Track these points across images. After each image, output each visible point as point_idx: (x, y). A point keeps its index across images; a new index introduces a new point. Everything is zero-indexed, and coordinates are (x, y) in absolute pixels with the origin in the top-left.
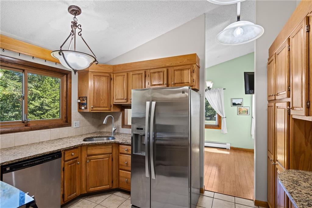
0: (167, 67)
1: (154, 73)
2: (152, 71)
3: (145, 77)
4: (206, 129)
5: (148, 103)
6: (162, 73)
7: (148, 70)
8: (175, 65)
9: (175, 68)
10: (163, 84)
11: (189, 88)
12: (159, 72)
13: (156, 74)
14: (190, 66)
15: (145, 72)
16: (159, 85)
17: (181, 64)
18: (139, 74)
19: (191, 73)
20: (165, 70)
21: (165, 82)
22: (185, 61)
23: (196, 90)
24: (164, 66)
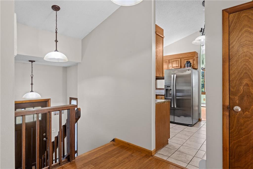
0: (181, 58)
1: (174, 61)
2: (173, 60)
3: (169, 63)
4: (202, 95)
5: (172, 76)
6: (178, 61)
7: (171, 60)
8: (184, 57)
9: (185, 59)
10: (179, 66)
11: (192, 68)
12: (176, 61)
13: (175, 62)
14: (192, 57)
15: (169, 61)
16: (176, 67)
17: (188, 57)
18: (166, 62)
19: (193, 61)
20: (180, 59)
21: (180, 66)
22: (190, 55)
23: (196, 69)
24: (179, 58)
